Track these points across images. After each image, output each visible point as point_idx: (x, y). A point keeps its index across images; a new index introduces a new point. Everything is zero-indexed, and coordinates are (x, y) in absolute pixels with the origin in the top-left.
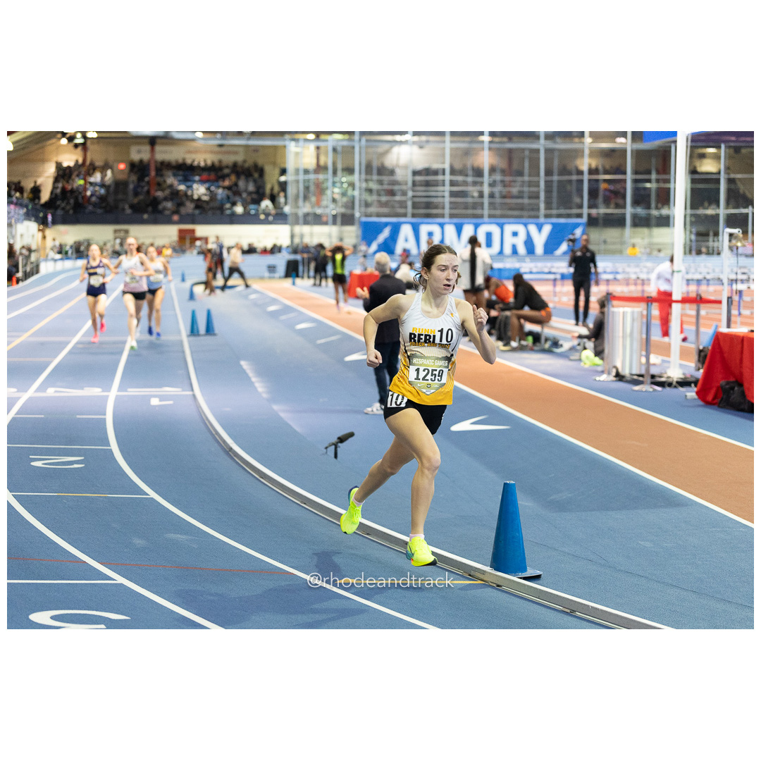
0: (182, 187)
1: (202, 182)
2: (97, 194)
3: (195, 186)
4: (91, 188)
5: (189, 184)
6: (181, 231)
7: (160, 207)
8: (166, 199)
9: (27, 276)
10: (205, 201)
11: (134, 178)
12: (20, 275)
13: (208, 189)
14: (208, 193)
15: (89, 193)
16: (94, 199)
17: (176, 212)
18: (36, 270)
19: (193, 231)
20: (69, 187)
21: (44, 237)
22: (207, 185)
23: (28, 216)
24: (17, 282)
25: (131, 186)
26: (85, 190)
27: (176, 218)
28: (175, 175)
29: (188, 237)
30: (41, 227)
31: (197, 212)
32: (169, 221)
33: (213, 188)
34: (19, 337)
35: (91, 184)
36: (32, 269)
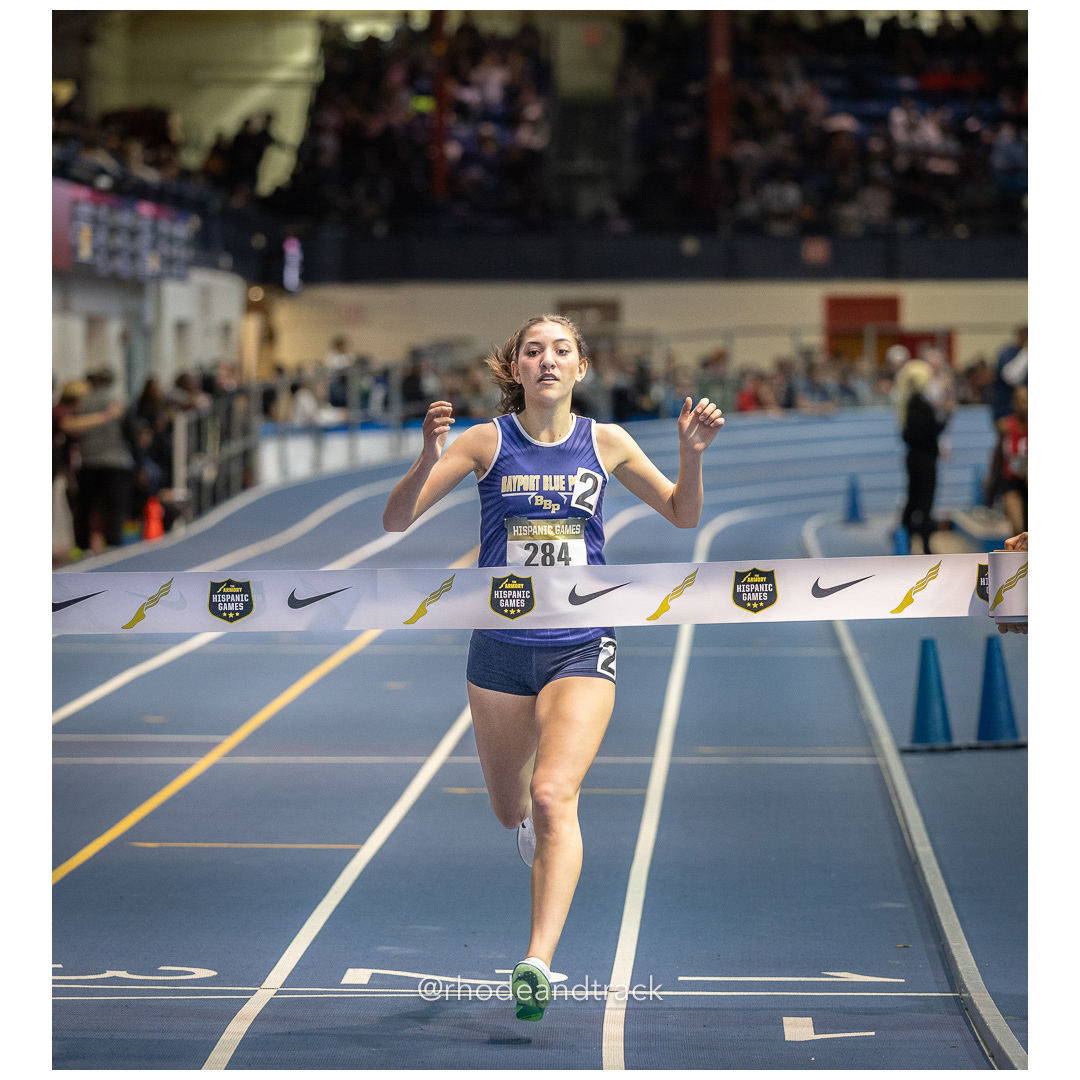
0: (844, 123)
1: (927, 99)
2: (490, 150)
3: (899, 117)
4: (463, 131)
5: (873, 107)
6: (837, 308)
7: (749, 207)
8: (775, 172)
9: (207, 497)
10: (941, 180)
11: (642, 84)
12: (179, 493)
13: (954, 130)
14: (952, 145)
15: (453, 150)
16: (474, 173)
17: (820, 225)
18: (243, 473)
19: (891, 306)
20: (375, 126)
21: (269, 337)
22: (946, 114)
23: (207, 249)
24: (167, 525)
25: (631, 119)
26: (442, 135)
27: (816, 251)
28: (811, 72)
29: (870, 331)
30: (258, 293)
31: (905, 226)
32: (788, 268)
33: (973, 124)
34: (205, 749)
35: (462, 109)
36: (224, 469)
